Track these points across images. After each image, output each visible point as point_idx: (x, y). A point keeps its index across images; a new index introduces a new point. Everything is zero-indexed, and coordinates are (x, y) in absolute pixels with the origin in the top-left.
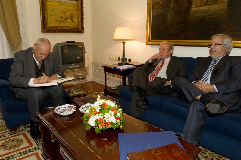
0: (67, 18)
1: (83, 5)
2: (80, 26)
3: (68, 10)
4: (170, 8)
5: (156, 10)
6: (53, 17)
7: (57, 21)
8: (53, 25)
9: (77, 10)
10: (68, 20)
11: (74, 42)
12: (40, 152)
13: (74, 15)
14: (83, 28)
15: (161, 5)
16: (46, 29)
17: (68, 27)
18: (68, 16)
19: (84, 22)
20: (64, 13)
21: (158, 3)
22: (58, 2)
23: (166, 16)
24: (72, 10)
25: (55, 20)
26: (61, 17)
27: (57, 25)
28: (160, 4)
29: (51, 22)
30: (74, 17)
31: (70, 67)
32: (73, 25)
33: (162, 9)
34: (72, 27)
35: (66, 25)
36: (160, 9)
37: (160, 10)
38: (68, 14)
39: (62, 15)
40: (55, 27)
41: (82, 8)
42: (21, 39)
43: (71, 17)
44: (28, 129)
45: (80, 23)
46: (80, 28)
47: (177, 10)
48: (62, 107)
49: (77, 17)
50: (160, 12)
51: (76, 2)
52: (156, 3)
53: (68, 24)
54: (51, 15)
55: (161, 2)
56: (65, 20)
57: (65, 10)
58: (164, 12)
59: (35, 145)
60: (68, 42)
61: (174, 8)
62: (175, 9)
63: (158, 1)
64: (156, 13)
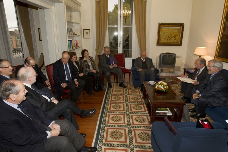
0: (172, 37)
1: (183, 29)
3: (173, 33)
6: (163, 37)
7: (166, 39)
8: (163, 41)
9: (179, 32)
10: (172, 39)
11: (170, 53)
12: (142, 96)
13: (176, 35)
14: (181, 43)
16: (159, 43)
17: (172, 43)
18: (173, 36)
19: (183, 39)
20: (171, 35)
21: (226, 34)
22: (168, 29)
24: (176, 33)
25: (165, 39)
26: (168, 37)
27: (165, 42)
28: (227, 35)
29: (162, 40)
30: (177, 36)
31: (166, 66)
32: (175, 41)
34: (174, 43)
35: (171, 42)
37: (226, 39)
38: (173, 35)
39: (169, 36)
40: (164, 42)
41: (183, 31)
42: (146, 48)
43: (175, 37)
44: (140, 89)
45: (180, 40)
46: (180, 43)
48: (151, 82)
49: (179, 36)
50: (225, 40)
51: (180, 28)
52: (224, 34)
53: (172, 41)
54: (163, 36)
56: (171, 38)
57: (171, 33)
59: (141, 94)
60: (167, 53)
63: (226, 33)
64: (223, 41)
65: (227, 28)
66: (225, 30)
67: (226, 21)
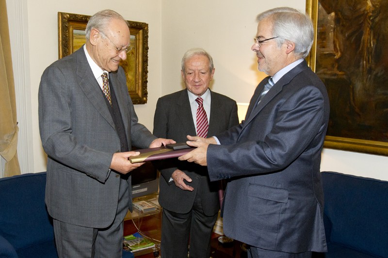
1: (147, 41)
2: (140, 88)
4: (361, 69)
5: (326, 69)
14: (145, 94)
15: (337, 61)
19: (148, 80)
21: (331, 55)
23: (351, 87)
28: (337, 57)
30: (127, 69)
33: (339, 68)
36: (335, 69)
37: (336, 71)
41: (146, 49)
42: (17, 123)
46: (140, 94)
47: (379, 74)
49: (134, 69)
50: (335, 75)
51: (134, 37)
52: (325, 54)
55: (339, 54)
58: (345, 77)
61: (370, 71)
62: (375, 73)
63: (330, 49)
64: (327, 77)
65: (331, 35)
66: (324, 39)
67: (324, 12)
